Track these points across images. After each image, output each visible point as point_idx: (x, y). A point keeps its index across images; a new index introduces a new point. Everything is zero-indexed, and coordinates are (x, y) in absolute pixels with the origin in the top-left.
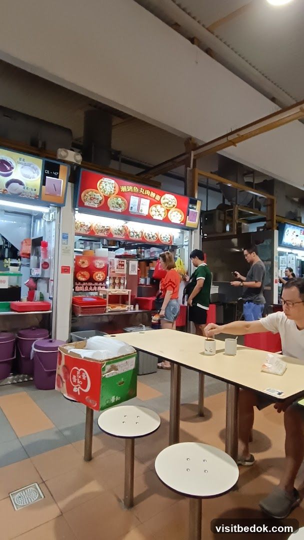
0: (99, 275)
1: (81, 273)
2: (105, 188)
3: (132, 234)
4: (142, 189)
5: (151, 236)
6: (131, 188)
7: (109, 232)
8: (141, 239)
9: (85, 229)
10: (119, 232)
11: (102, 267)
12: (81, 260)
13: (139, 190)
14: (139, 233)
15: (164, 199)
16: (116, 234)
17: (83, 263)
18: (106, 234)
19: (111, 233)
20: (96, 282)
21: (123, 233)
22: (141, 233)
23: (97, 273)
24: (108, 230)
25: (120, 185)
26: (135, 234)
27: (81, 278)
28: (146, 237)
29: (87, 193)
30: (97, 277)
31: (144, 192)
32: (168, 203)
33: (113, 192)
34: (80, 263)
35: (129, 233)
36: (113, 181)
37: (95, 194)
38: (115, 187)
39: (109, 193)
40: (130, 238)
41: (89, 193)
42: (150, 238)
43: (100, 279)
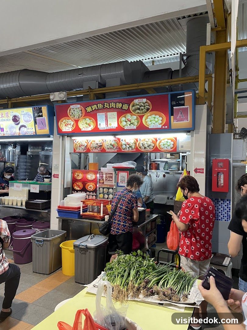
0: (90, 185)
1: (76, 184)
2: (73, 113)
3: (124, 146)
4: (106, 104)
5: (146, 146)
6: (95, 106)
7: (102, 148)
8: (135, 150)
9: (83, 148)
10: (111, 147)
11: (93, 179)
12: (76, 174)
13: (104, 105)
14: (132, 145)
15: (133, 106)
16: (108, 148)
17: (78, 175)
18: (99, 149)
20: (88, 191)
21: (115, 147)
22: (134, 144)
23: (88, 184)
24: (101, 146)
25: (85, 107)
26: (128, 146)
27: (76, 188)
28: (140, 148)
29: (62, 121)
30: (88, 187)
31: (109, 106)
32: (139, 109)
33: (81, 115)
34: (76, 175)
35: (122, 145)
36: (79, 106)
37: (68, 121)
38: (81, 111)
39: (78, 117)
40: (123, 150)
41: (64, 121)
42: (145, 148)
43: (91, 189)
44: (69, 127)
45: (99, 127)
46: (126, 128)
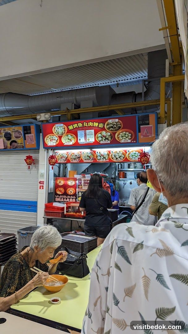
0: (70, 190)
1: (59, 189)
2: (58, 131)
3: (99, 158)
4: (85, 123)
5: (117, 157)
6: (76, 125)
7: (80, 159)
8: (108, 160)
9: (64, 159)
10: (88, 158)
11: (73, 185)
12: (58, 181)
13: (83, 124)
14: (105, 156)
15: (108, 125)
16: (85, 159)
17: (60, 182)
18: (78, 160)
19: (82, 159)
20: (69, 195)
21: (91, 158)
22: (107, 156)
24: (80, 157)
25: (67, 126)
26: (102, 157)
27: (59, 193)
28: (112, 158)
29: (48, 138)
30: (69, 192)
31: (88, 125)
32: (112, 127)
33: (64, 132)
35: (97, 157)
36: (62, 125)
37: (53, 137)
38: (64, 129)
39: (61, 134)
40: (98, 161)
41: (49, 137)
42: (117, 159)
44: (54, 142)
45: (79, 142)
46: (101, 142)
